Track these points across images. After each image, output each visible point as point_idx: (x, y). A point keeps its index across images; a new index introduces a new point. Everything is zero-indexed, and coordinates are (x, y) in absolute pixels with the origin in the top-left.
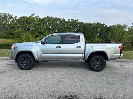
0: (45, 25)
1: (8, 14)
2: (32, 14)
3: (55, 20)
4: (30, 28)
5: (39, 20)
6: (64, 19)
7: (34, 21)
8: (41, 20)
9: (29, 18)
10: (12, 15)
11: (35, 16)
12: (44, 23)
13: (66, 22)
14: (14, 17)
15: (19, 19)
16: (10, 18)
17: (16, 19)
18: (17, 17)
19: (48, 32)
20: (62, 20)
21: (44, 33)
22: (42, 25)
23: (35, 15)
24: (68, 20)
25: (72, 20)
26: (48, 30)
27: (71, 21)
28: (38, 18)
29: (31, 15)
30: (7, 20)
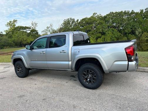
0: (108, 23)
1: (71, 19)
2: (94, 14)
3: (121, 14)
4: (90, 29)
5: (100, 19)
6: (133, 11)
7: (95, 21)
8: (103, 18)
9: (90, 19)
10: (74, 19)
11: (96, 15)
12: (106, 21)
13: (137, 13)
14: (76, 20)
15: (80, 22)
16: (72, 23)
17: (78, 22)
18: (78, 20)
19: (111, 31)
20: (130, 12)
21: (107, 33)
22: (104, 24)
23: (96, 13)
24: (139, 11)
25: (145, 9)
26: (111, 28)
27: (144, 11)
28: (99, 17)
29: (92, 15)
30: (70, 24)
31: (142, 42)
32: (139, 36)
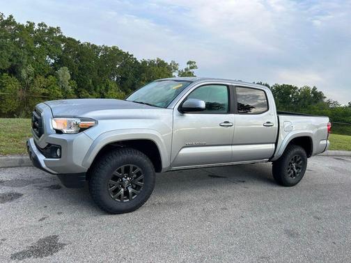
6: (11, 17)
13: (20, 27)
20: (5, 19)
24: (25, 24)
27: (36, 27)
31: (33, 98)
32: (28, 81)
